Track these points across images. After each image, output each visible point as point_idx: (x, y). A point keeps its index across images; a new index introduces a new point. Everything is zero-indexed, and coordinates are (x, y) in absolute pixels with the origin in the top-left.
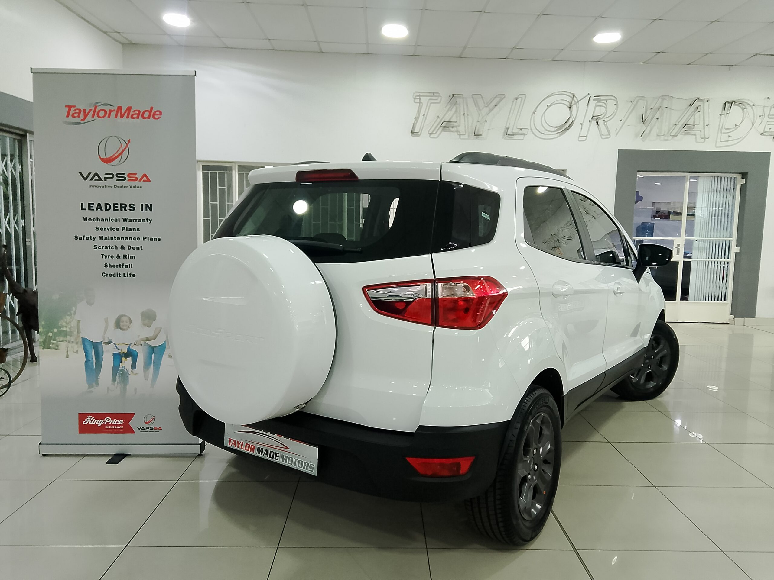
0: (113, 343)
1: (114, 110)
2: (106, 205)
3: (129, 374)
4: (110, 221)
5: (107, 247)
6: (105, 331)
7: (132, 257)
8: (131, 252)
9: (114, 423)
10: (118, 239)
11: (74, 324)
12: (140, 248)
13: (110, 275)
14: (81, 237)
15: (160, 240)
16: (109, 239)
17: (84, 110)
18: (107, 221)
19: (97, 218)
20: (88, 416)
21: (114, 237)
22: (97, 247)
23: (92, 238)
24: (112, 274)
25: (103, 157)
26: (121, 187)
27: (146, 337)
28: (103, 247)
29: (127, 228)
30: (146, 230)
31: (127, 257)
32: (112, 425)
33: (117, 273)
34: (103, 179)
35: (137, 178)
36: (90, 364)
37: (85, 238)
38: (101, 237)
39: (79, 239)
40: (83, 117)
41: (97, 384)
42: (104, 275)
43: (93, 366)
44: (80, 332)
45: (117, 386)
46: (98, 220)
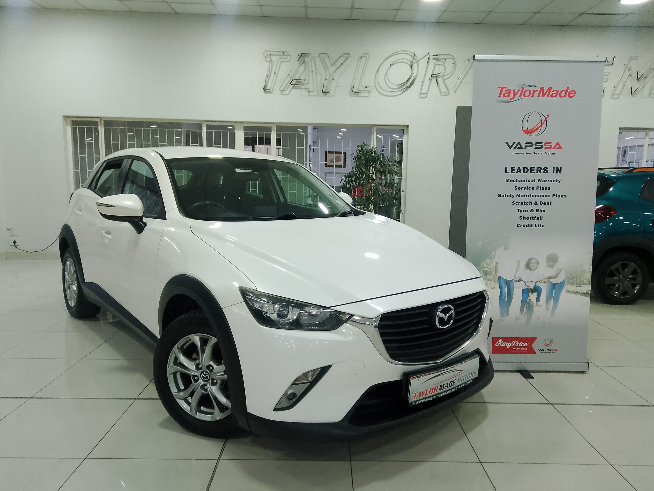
0: (522, 281)
1: (537, 91)
2: (524, 168)
3: (534, 306)
4: (526, 182)
5: (523, 203)
6: (517, 271)
7: (543, 211)
8: (542, 207)
9: (520, 345)
10: (533, 196)
11: (493, 265)
12: (550, 203)
13: (524, 226)
14: (504, 195)
15: (566, 197)
16: (525, 197)
17: (514, 91)
18: (525, 182)
19: (517, 179)
20: (500, 339)
21: (529, 195)
22: (515, 203)
23: (512, 196)
24: (526, 226)
25: (525, 129)
26: (538, 154)
27: (549, 276)
28: (519, 203)
29: (541, 187)
30: (555, 188)
31: (539, 211)
32: (518, 347)
33: (530, 224)
34: (524, 147)
35: (551, 146)
36: (503, 298)
37: (506, 196)
38: (518, 195)
39: (502, 197)
40: (512, 97)
41: (508, 314)
42: (518, 226)
43: (506, 300)
44: (498, 272)
45: (524, 315)
46: (517, 181)
